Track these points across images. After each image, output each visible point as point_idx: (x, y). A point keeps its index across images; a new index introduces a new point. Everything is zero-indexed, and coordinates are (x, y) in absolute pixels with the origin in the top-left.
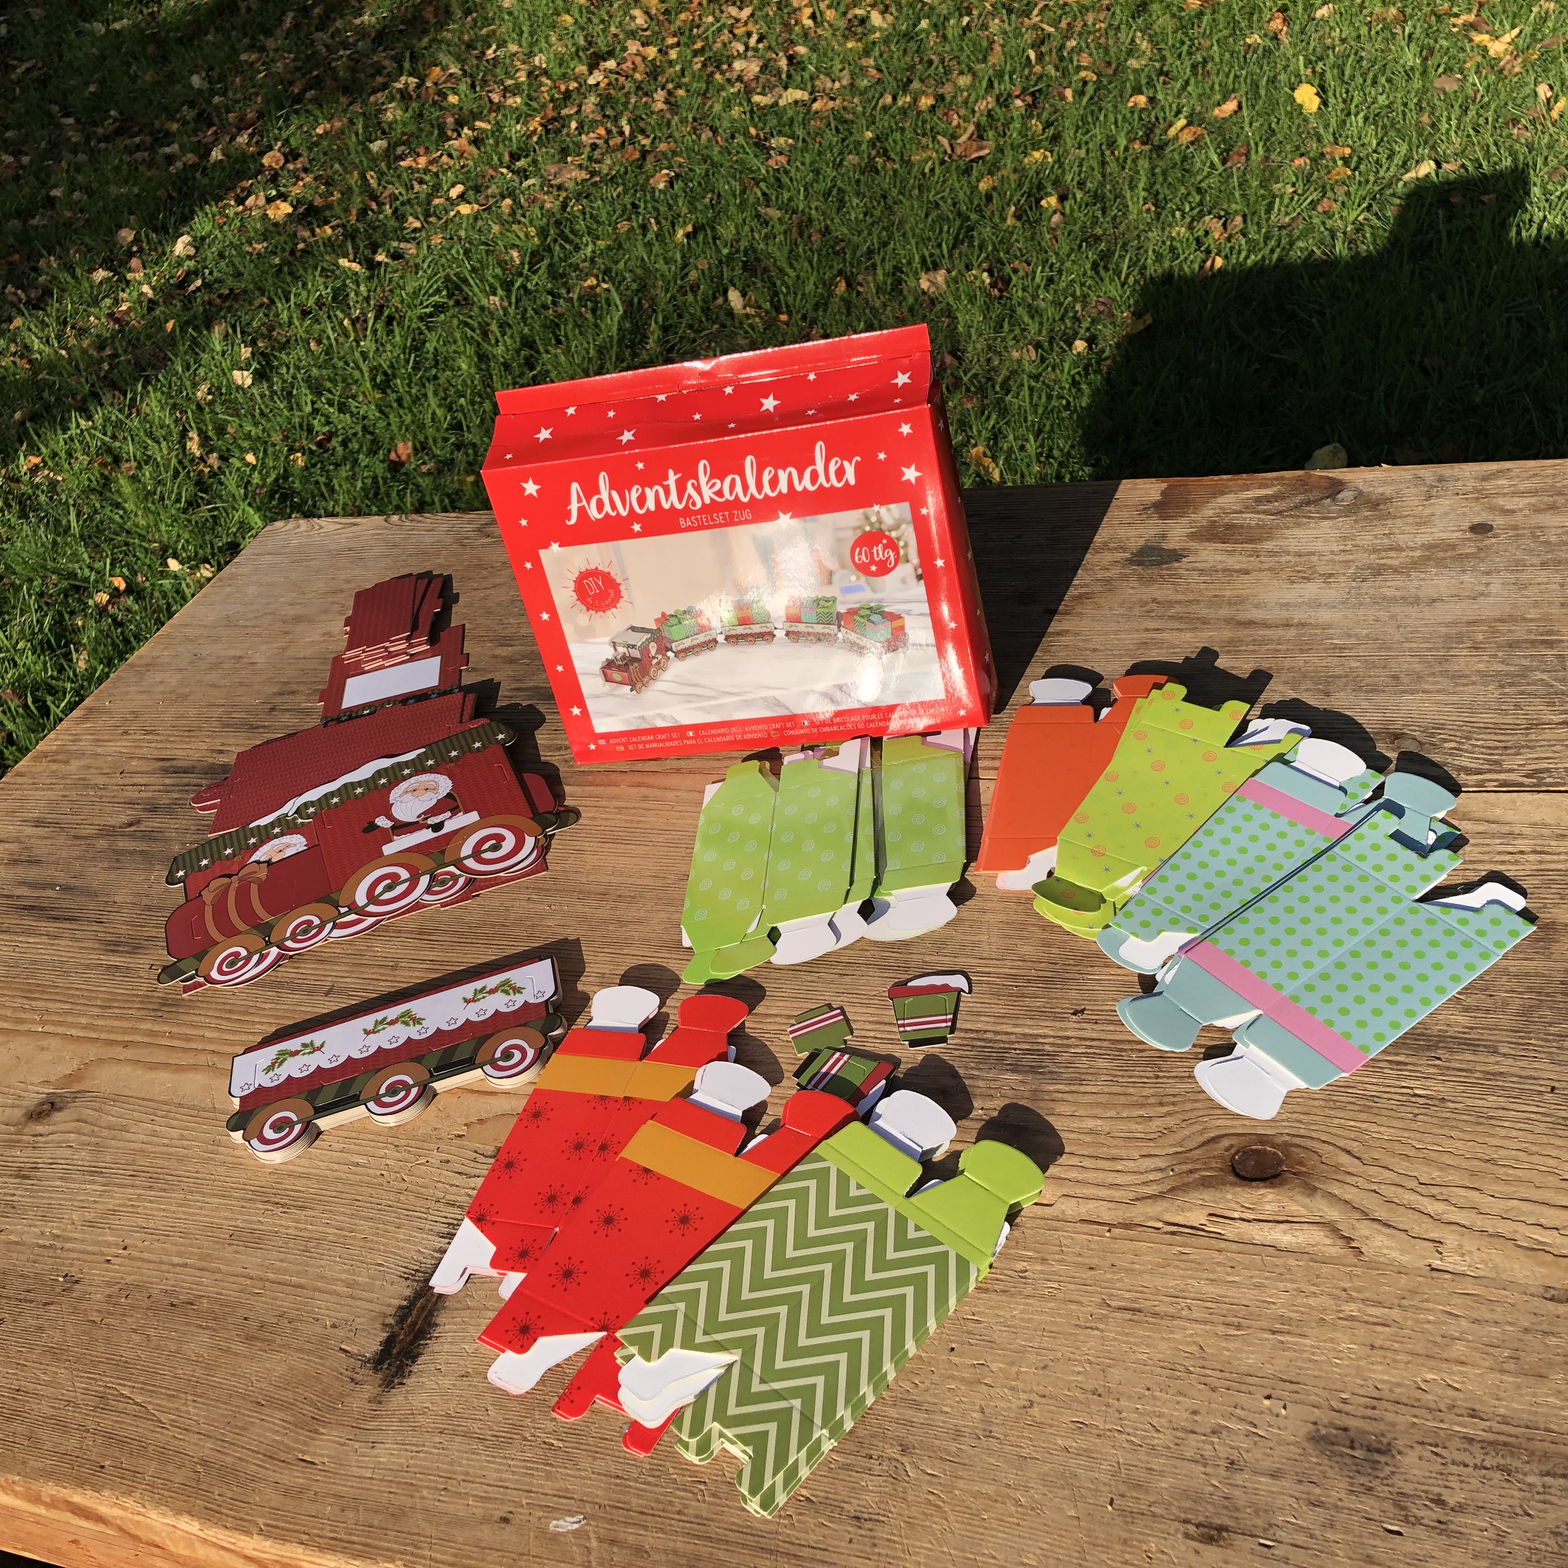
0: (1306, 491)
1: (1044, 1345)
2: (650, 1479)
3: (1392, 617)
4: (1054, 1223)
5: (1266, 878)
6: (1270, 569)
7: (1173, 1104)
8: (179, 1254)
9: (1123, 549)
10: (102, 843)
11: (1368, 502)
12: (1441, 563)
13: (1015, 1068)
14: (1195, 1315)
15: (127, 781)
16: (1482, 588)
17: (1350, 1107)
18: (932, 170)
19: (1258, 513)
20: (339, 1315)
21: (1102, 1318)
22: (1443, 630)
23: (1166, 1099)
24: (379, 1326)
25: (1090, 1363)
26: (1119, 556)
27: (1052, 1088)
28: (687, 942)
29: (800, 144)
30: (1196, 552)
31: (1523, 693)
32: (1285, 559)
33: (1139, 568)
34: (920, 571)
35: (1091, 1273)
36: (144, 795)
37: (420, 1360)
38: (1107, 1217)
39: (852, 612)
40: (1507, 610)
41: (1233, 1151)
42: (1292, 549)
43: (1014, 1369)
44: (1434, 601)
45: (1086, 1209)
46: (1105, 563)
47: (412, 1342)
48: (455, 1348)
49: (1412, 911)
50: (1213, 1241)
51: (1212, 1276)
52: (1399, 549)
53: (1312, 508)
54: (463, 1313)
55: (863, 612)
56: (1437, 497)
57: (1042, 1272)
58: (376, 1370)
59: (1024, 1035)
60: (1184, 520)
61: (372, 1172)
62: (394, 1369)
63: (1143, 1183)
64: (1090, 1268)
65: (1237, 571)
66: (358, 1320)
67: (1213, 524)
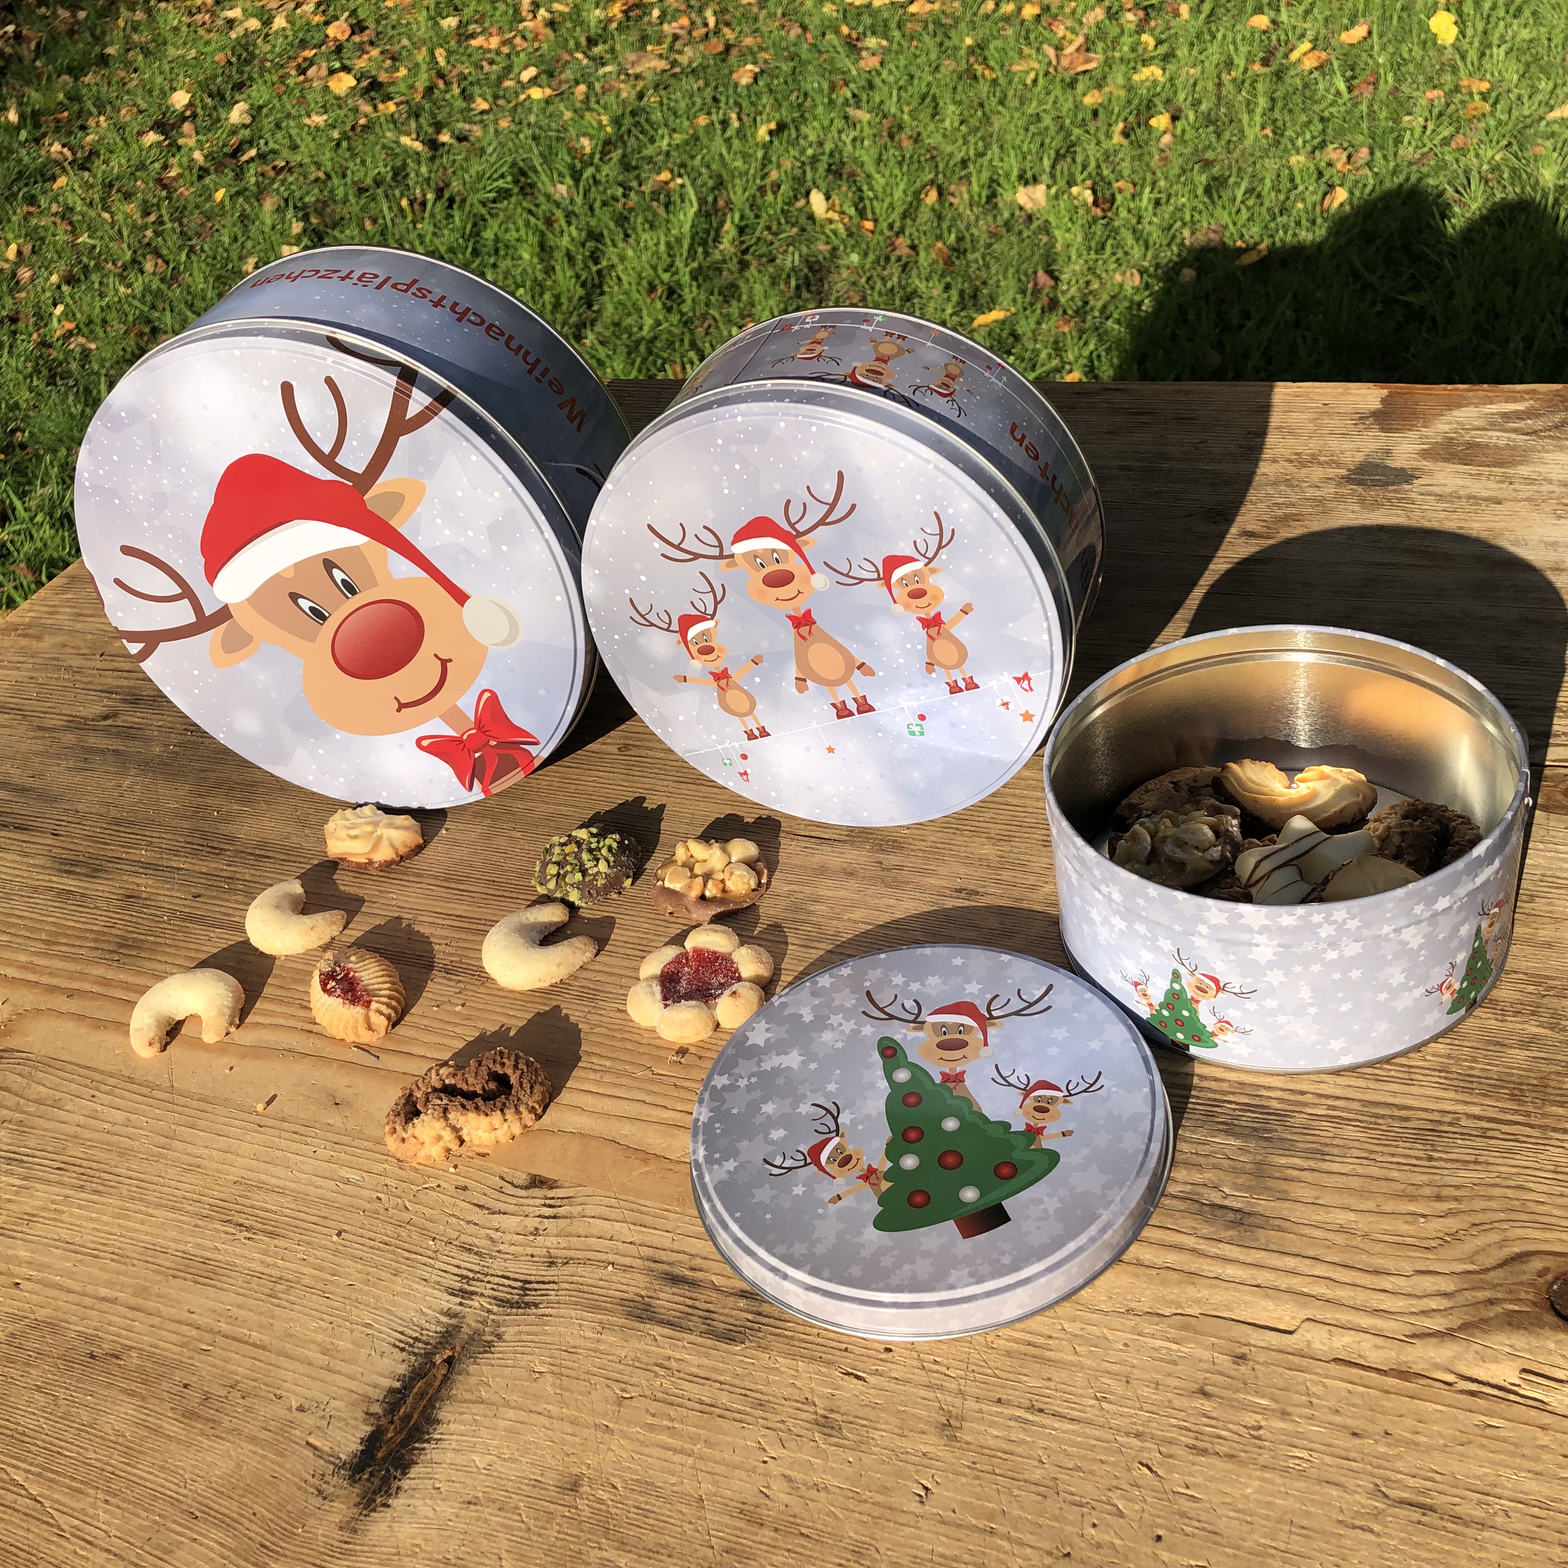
1: (1294, 1547)
4: (1296, 1360)
6: (1528, 500)
7: (1456, 1199)
8: (109, 1284)
9: (1338, 465)
10: (70, 738)
13: (1230, 1129)
14: (1518, 1526)
15: (106, 665)
18: (1035, 81)
19: (1507, 431)
20: (307, 1393)
21: (1377, 1515)
23: (1445, 1192)
24: (360, 1415)
26: (1332, 472)
27: (1283, 1161)
29: (895, 46)
30: (1430, 473)
32: (1546, 488)
33: (1359, 489)
35: (1357, 1441)
36: (125, 683)
37: (414, 1472)
38: (1374, 1359)
41: (1549, 1277)
42: (1554, 476)
45: (1343, 1343)
46: (1313, 479)
48: (460, 1459)
50: (1533, 1412)
51: (1539, 1468)
54: (475, 1408)
57: (1284, 1432)
58: (353, 1480)
59: (1242, 1084)
60: (1412, 435)
61: (366, 1193)
62: (377, 1482)
63: (1423, 1312)
64: (1355, 1434)
65: (1488, 500)
66: (334, 1403)
67: (1450, 441)
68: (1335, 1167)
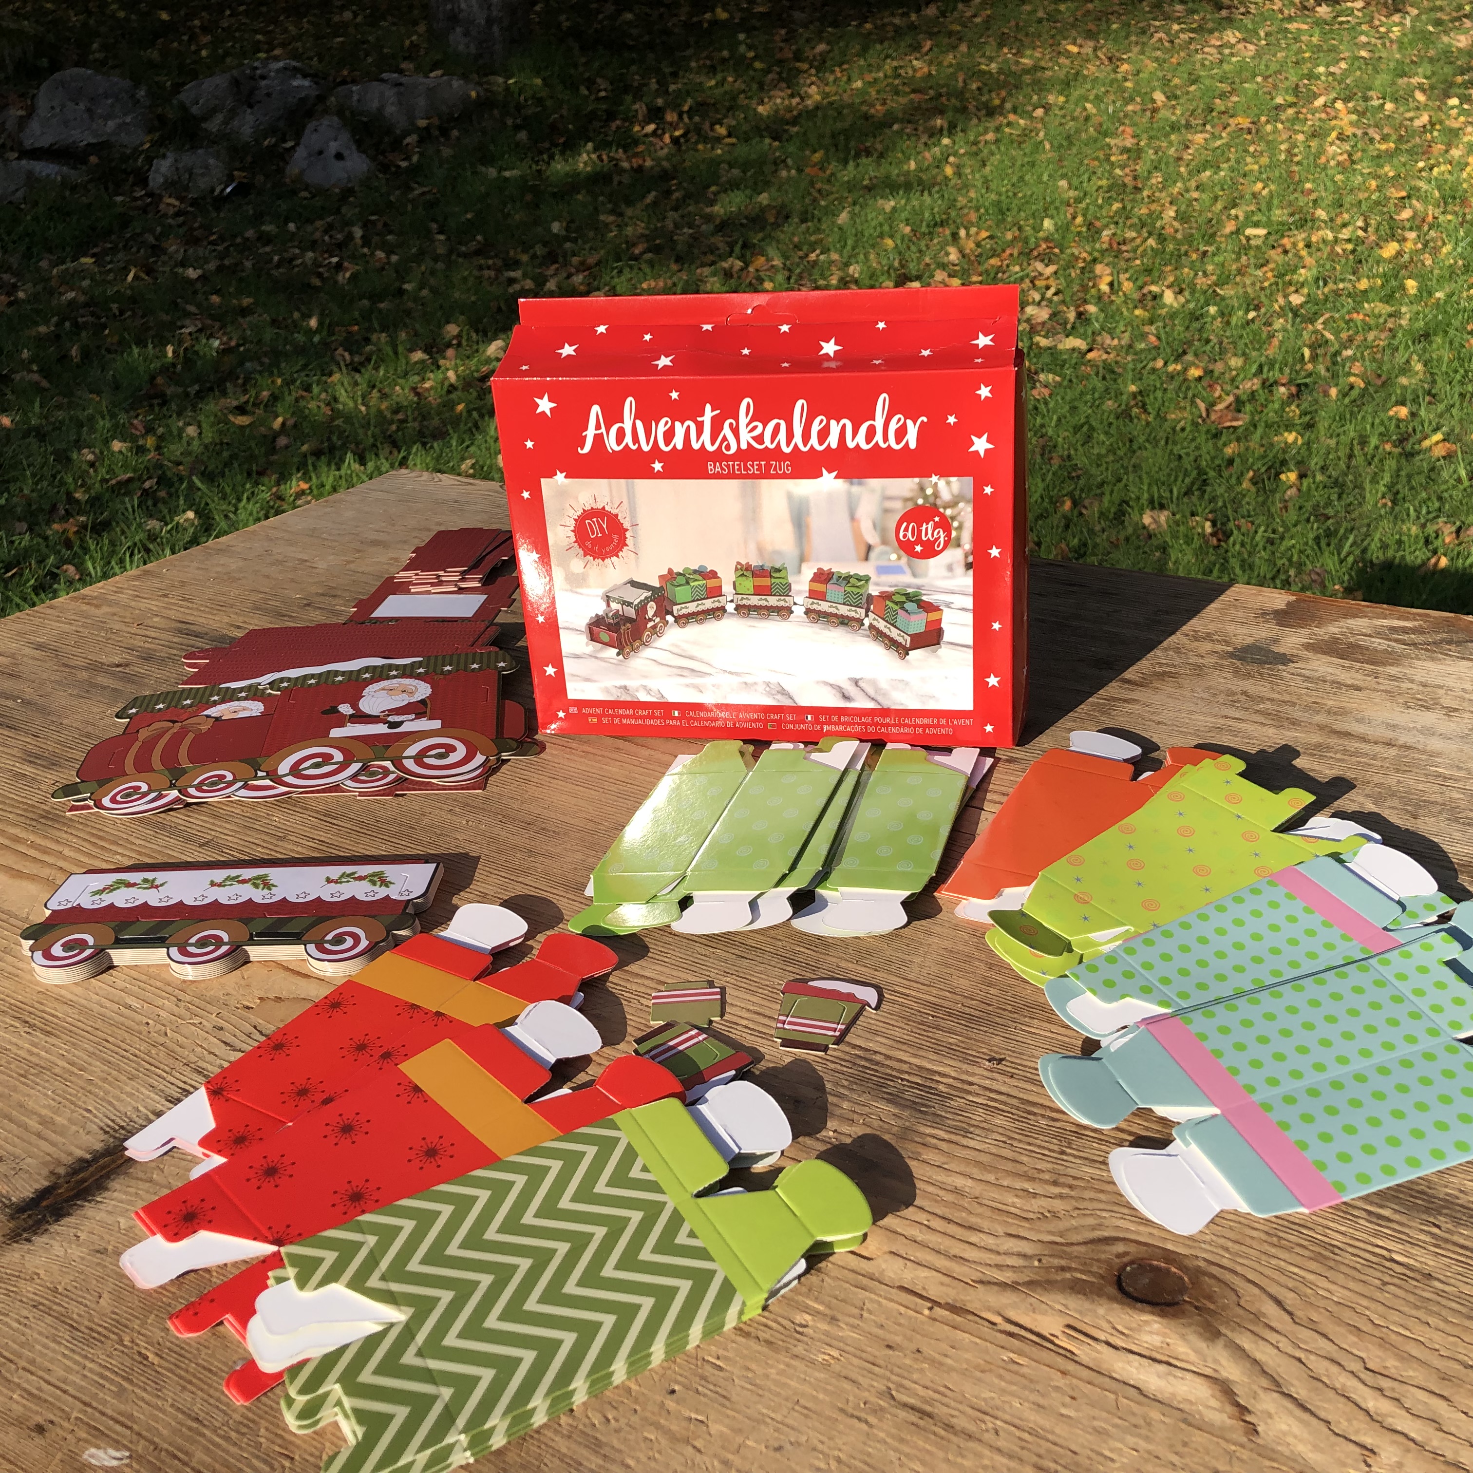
0: (1450, 632)
1: (790, 1421)
2: (233, 1435)
4: (865, 1281)
5: (1276, 973)
6: (1386, 691)
7: (1071, 1187)
9: (1227, 643)
10: (84, 675)
13: (893, 1099)
14: (1001, 1443)
15: (139, 632)
17: (1298, 1250)
18: (1183, 429)
19: (1390, 640)
20: (12, 1150)
21: (877, 1411)
23: (1062, 1180)
24: (45, 1172)
25: (839, 1460)
26: (1219, 648)
27: (928, 1131)
28: (589, 892)
30: (1307, 660)
32: (1405, 685)
33: (1238, 663)
34: (971, 559)
35: (887, 1352)
36: (147, 645)
37: (65, 1221)
38: (933, 1292)
39: (885, 596)
41: (1126, 1259)
42: (1418, 678)
43: (739, 1439)
45: (910, 1275)
46: (1202, 651)
47: (67, 1201)
48: (109, 1219)
49: (1452, 1051)
50: (1060, 1360)
51: (1042, 1401)
53: (1453, 647)
54: (141, 1185)
55: (897, 598)
57: (826, 1334)
58: (12, 1217)
59: (921, 1068)
60: (1304, 632)
61: (138, 1017)
62: (31, 1222)
63: (997, 1266)
64: (889, 1347)
65: (1348, 686)
66: (29, 1160)
67: (1335, 640)
68: (972, 1143)
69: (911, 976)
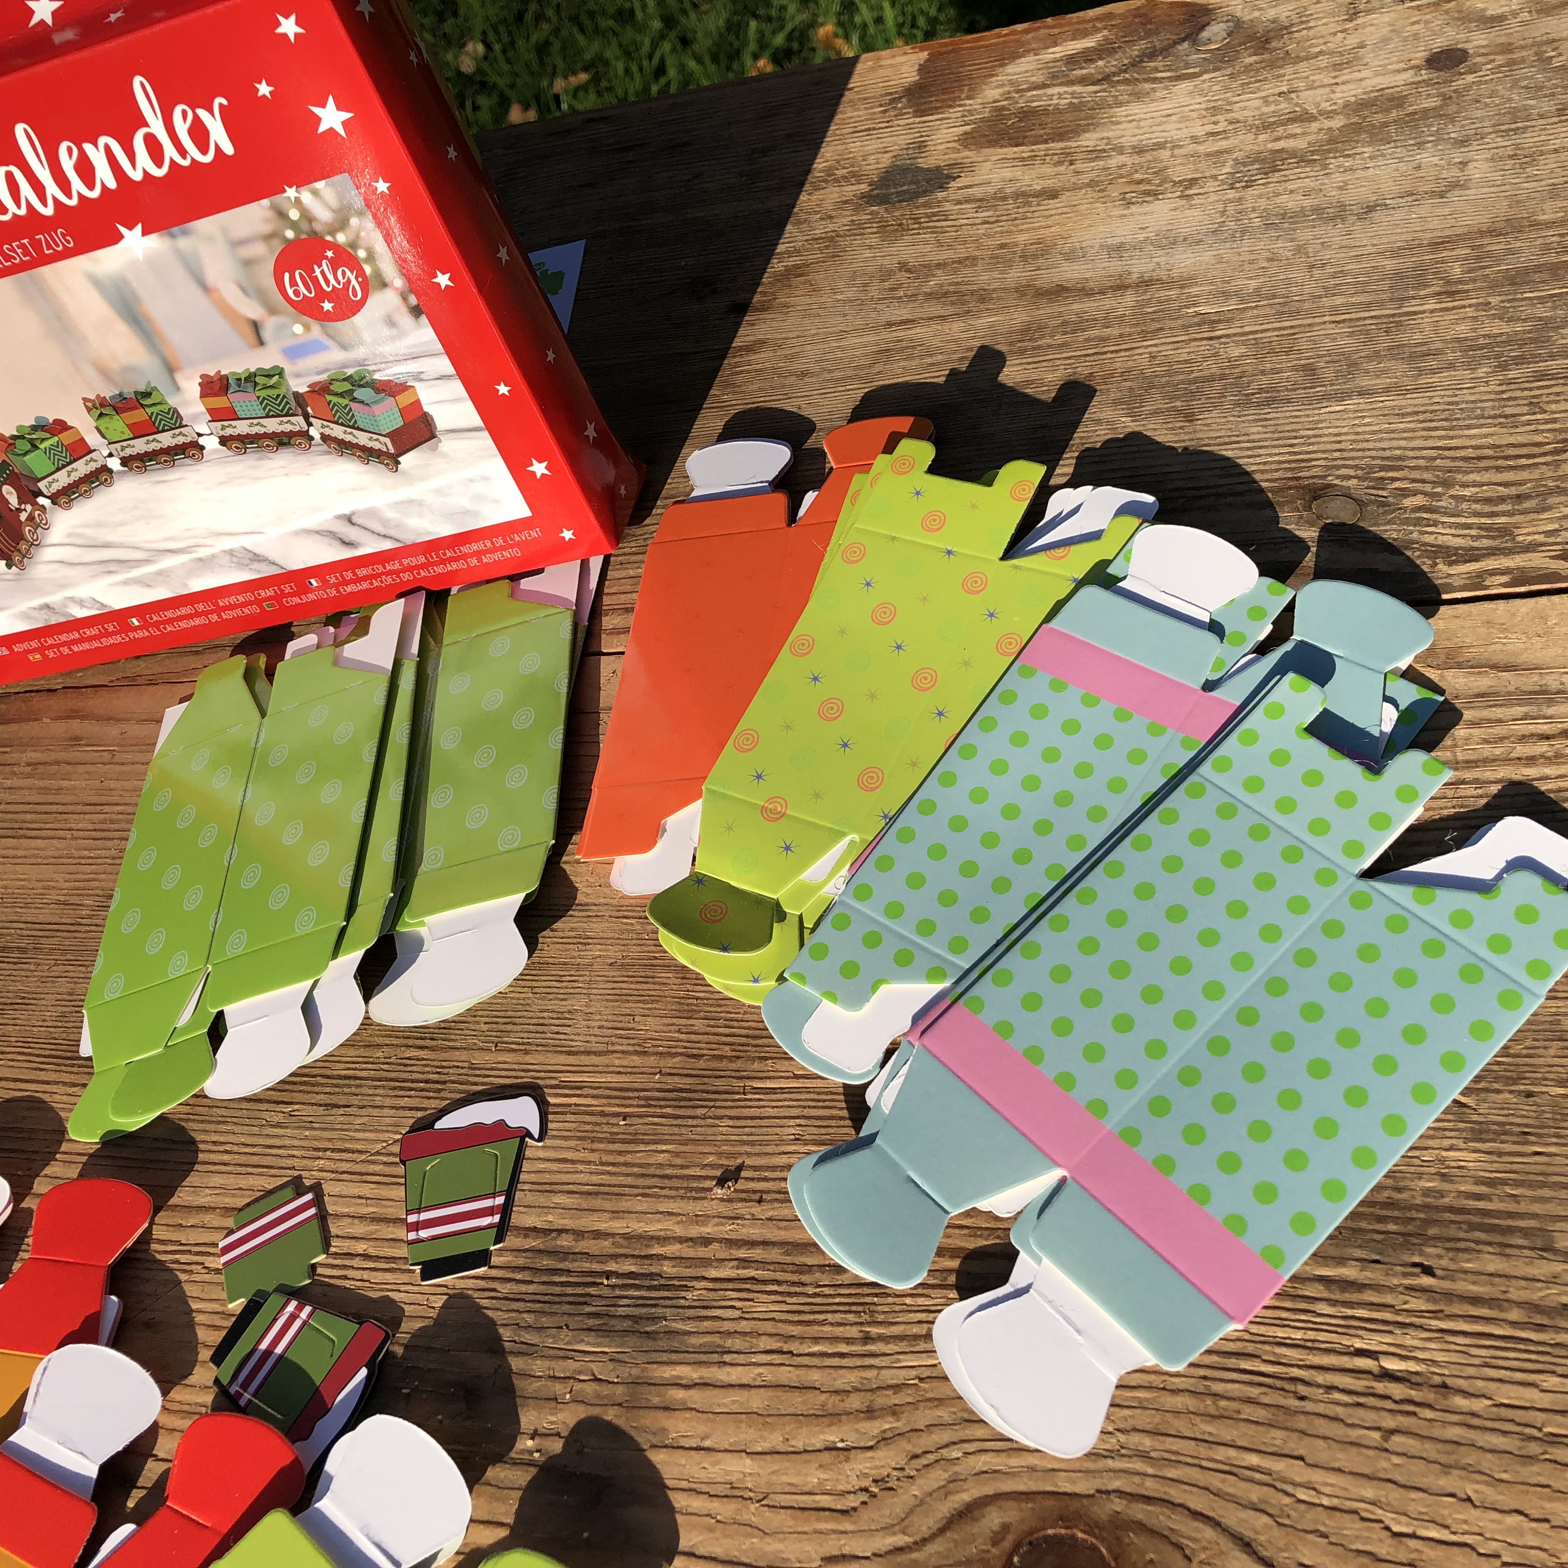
0: (1149, 34)
3: (1299, 250)
5: (1075, 842)
6: (1092, 184)
7: (894, 1412)
9: (856, 180)
11: (1252, 37)
12: (1378, 135)
13: (602, 1325)
16: (1455, 172)
17: (1249, 1412)
19: (1071, 83)
22: (1389, 264)
23: (877, 1401)
26: (850, 190)
27: (664, 1374)
28: (86, 1049)
30: (970, 168)
31: (1541, 376)
32: (1116, 160)
33: (882, 211)
34: (413, 300)
39: (321, 390)
40: (1502, 209)
41: (1007, 1544)
42: (1128, 141)
44: (1371, 209)
46: (828, 206)
49: (1360, 902)
52: (1305, 118)
53: (1159, 62)
55: (338, 387)
56: (1368, 12)
60: (954, 113)
65: (1037, 195)
67: (999, 113)
68: (734, 1375)
69: (578, 1045)
